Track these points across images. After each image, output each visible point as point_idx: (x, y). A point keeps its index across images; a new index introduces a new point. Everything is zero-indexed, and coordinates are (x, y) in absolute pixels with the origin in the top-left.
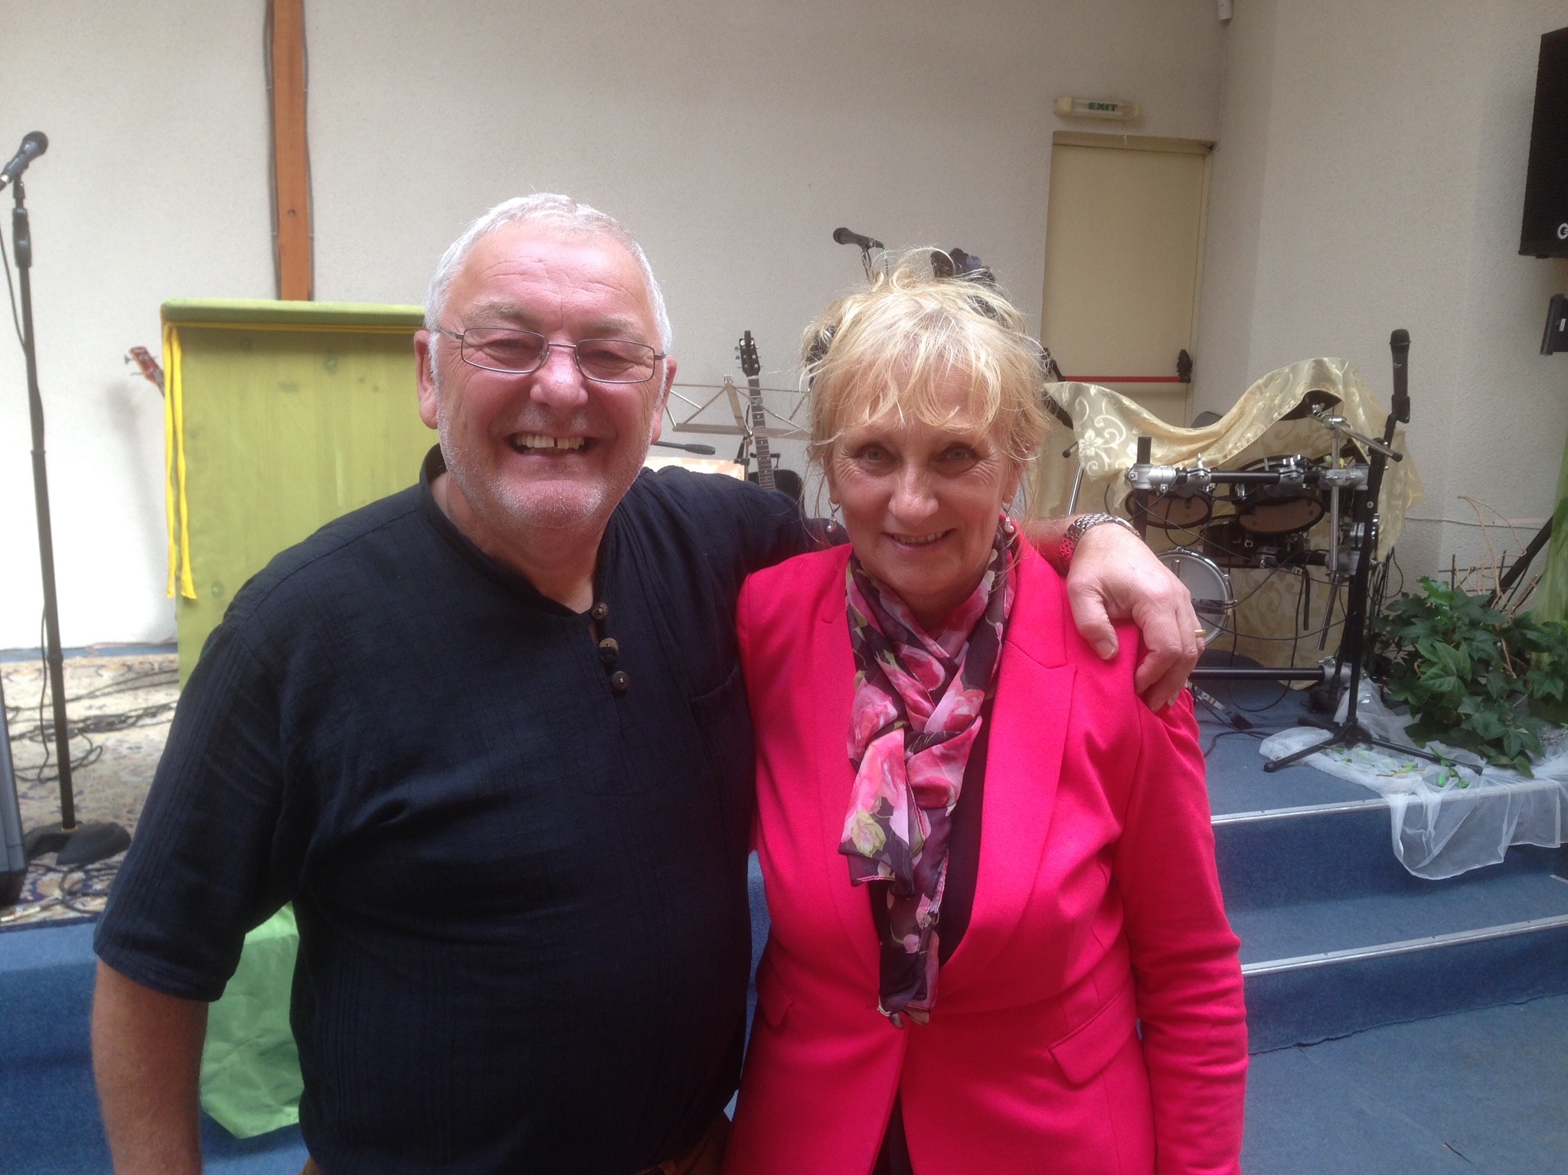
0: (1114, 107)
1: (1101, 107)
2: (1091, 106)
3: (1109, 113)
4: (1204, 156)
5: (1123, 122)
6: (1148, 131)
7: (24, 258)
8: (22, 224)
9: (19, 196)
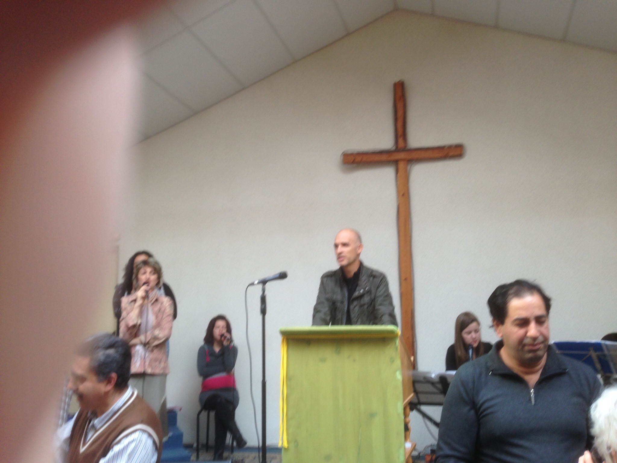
7: (263, 311)
8: (263, 299)
9: (264, 291)
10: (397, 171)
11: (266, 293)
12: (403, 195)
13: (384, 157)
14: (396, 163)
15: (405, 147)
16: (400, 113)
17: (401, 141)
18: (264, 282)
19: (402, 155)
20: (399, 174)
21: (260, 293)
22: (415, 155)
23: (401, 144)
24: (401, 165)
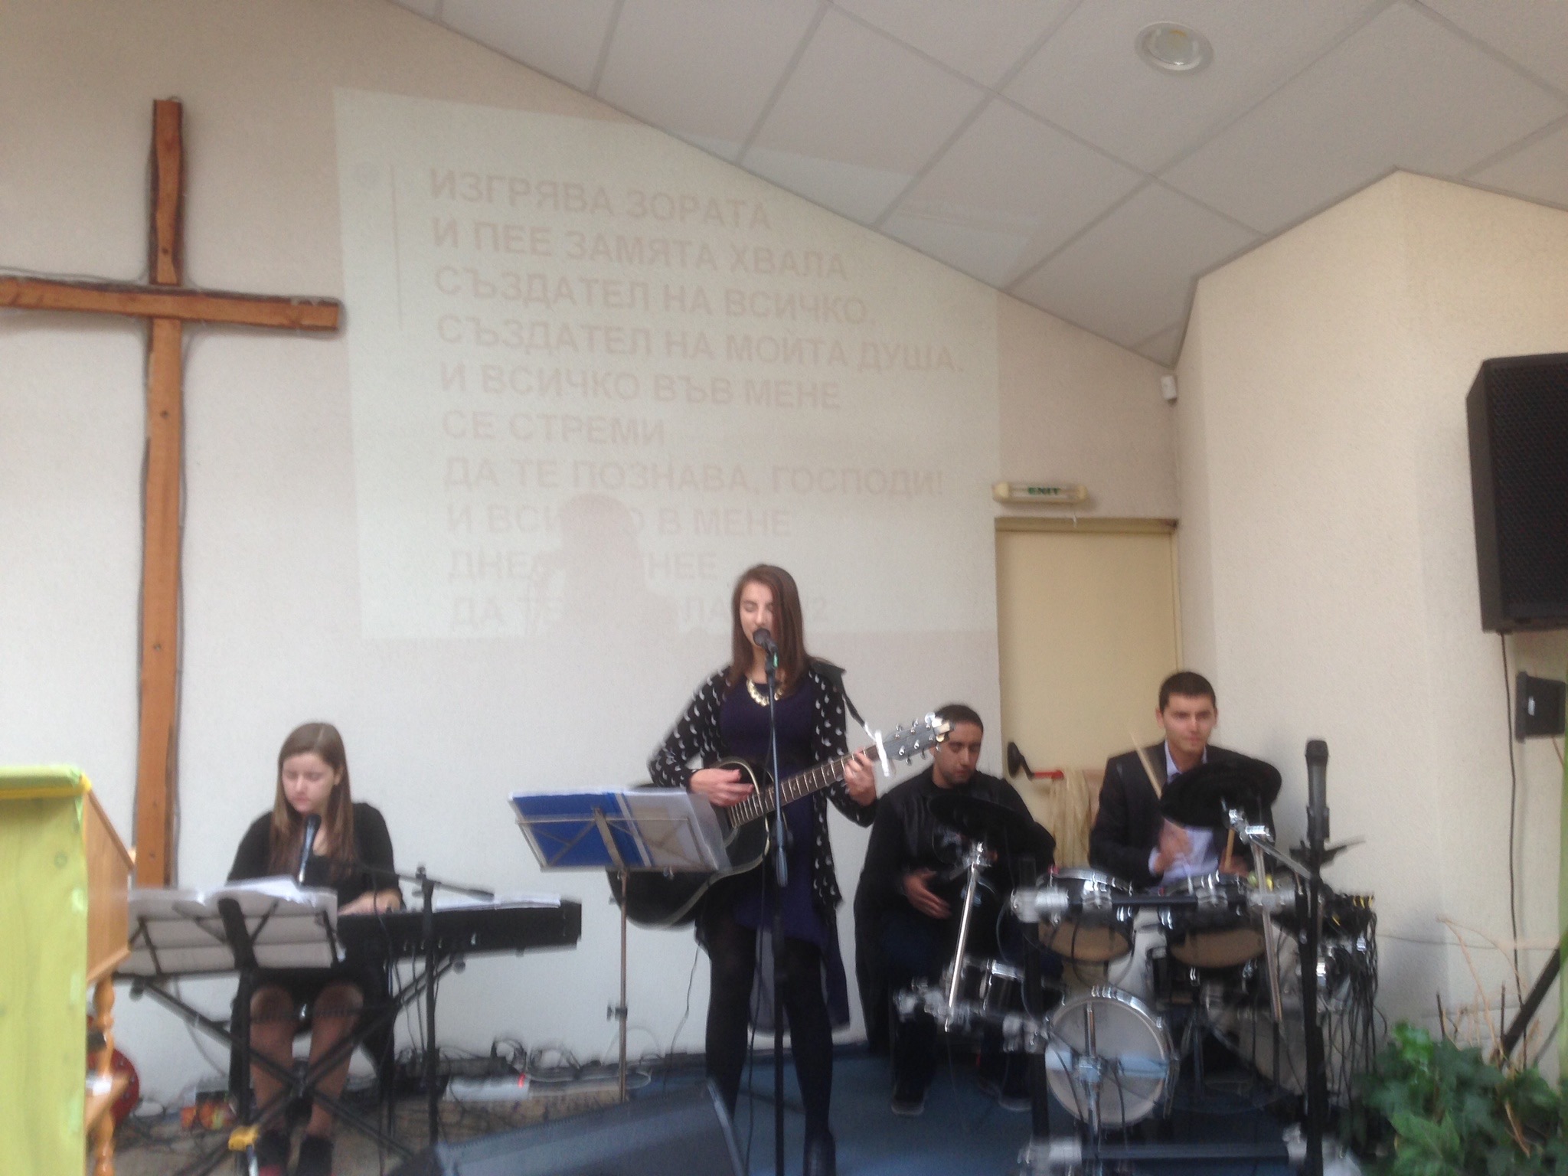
0: (1056, 491)
1: (1042, 491)
2: (1031, 490)
3: (1052, 497)
4: (1170, 534)
5: (1071, 505)
6: (1102, 512)
10: (149, 346)
12: (165, 414)
13: (112, 302)
14: (148, 322)
15: (178, 284)
16: (168, 186)
17: (165, 263)
19: (167, 305)
20: (153, 356)
22: (203, 309)
23: (166, 272)
24: (163, 330)
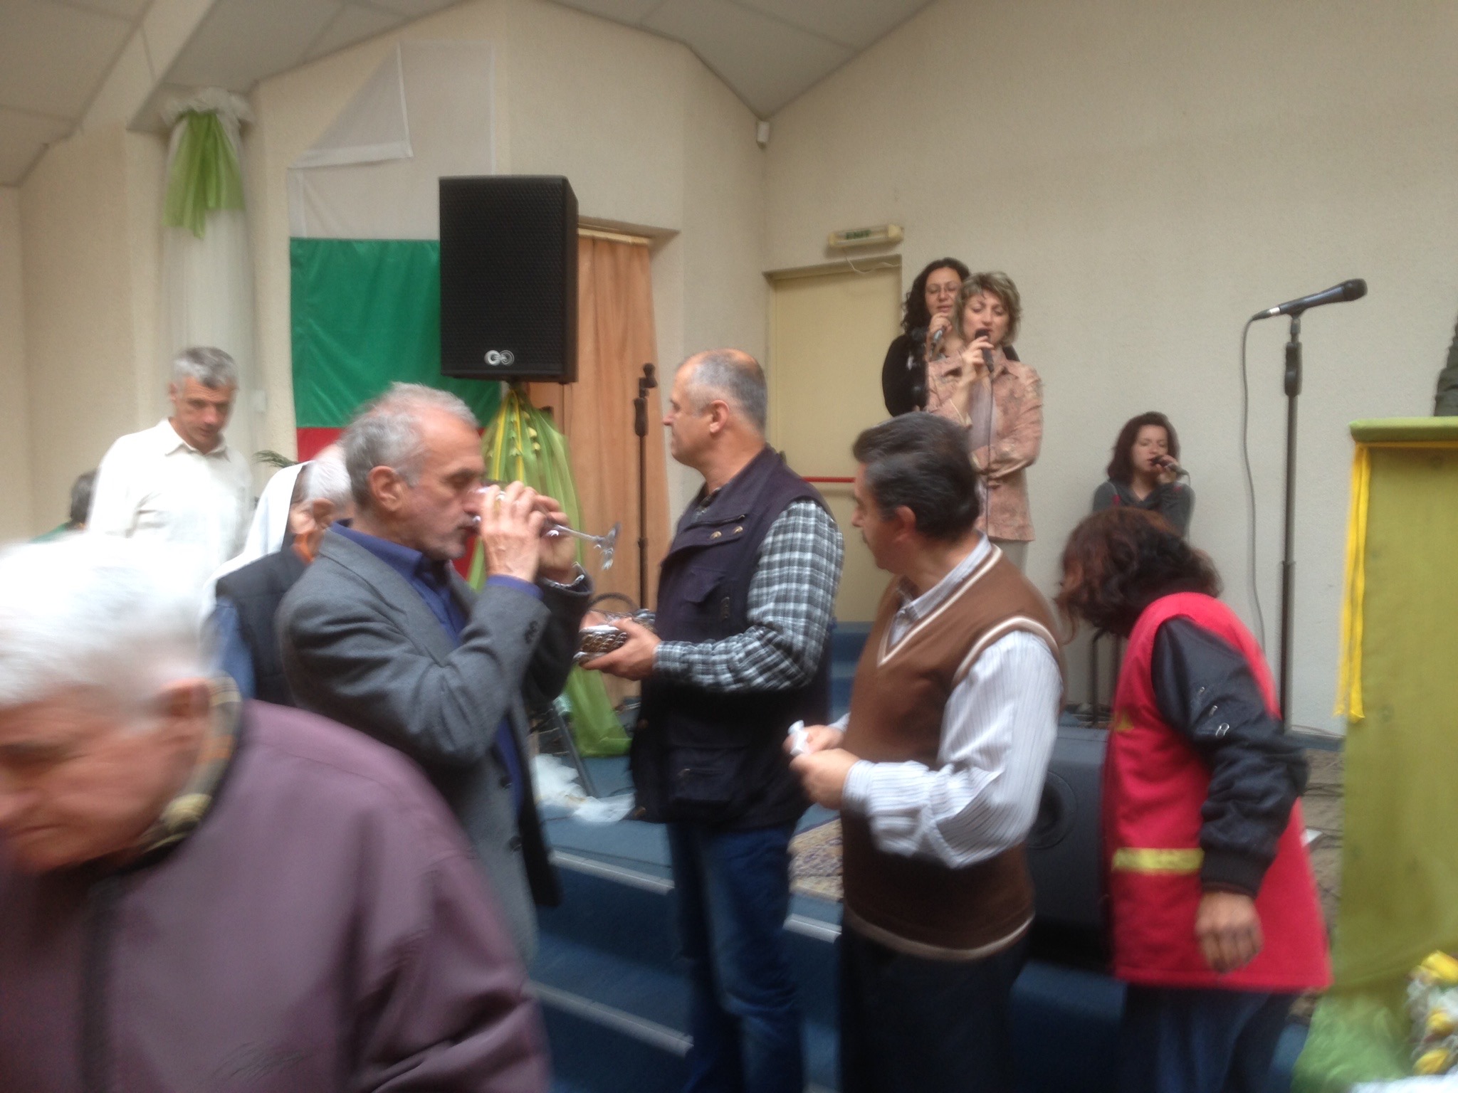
7: (1292, 387)
8: (1293, 355)
9: (1294, 332)
11: (1302, 338)
18: (1295, 310)
21: (1286, 338)
